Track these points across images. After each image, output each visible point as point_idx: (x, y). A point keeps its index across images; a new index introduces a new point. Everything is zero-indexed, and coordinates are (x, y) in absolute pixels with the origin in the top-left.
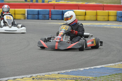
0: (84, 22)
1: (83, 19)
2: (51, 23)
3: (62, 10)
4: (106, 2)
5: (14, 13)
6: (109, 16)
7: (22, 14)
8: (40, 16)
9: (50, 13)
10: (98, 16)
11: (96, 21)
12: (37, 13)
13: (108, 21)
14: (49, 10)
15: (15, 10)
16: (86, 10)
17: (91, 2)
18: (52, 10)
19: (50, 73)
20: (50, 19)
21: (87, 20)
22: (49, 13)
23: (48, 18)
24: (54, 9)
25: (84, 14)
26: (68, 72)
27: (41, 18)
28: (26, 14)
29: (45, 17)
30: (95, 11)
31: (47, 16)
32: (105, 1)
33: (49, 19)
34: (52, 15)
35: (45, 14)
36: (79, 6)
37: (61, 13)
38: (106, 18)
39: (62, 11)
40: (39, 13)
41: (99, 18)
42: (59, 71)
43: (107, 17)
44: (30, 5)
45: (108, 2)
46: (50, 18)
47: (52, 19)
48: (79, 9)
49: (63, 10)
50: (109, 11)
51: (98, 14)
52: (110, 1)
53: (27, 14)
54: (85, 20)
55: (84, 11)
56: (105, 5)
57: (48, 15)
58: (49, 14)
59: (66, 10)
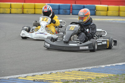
0: (106, 17)
1: (106, 14)
2: (73, 18)
3: (83, 5)
5: (34, 8)
8: (61, 11)
9: (71, 7)
10: (120, 12)
11: (119, 17)
12: (57, 8)
14: (70, 4)
15: (35, 4)
16: (108, 5)
18: (73, 4)
19: (71, 70)
20: (71, 14)
21: (109, 16)
24: (75, 4)
25: (107, 10)
26: (89, 69)
27: (62, 13)
29: (66, 12)
30: (118, 6)
31: (68, 11)
33: (70, 14)
34: (73, 10)
35: (66, 8)
40: (60, 8)
41: (121, 13)
42: (79, 67)
46: (71, 13)
47: (73, 14)
48: (101, 4)
49: (85, 5)
51: (121, 10)
54: (107, 16)
55: (106, 6)
57: (69, 10)
58: (70, 9)
59: (88, 5)
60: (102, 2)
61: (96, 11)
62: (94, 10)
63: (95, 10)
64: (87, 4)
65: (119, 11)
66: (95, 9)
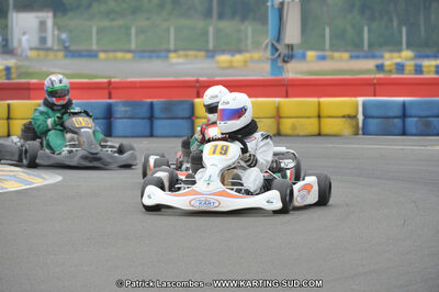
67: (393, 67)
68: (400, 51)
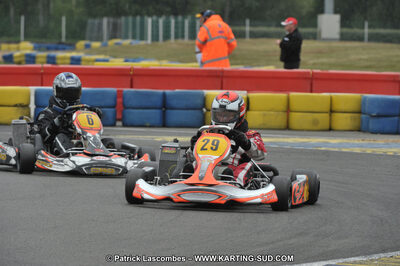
3: (161, 91)
4: (314, 64)
6: (332, 111)
7: (16, 106)
9: (119, 100)
10: (292, 114)
11: (287, 132)
13: (330, 129)
14: (114, 90)
16: (248, 91)
17: (259, 66)
18: (125, 90)
20: (119, 123)
22: (116, 101)
23: (111, 121)
24: (132, 87)
28: (32, 107)
30: (283, 95)
31: (109, 112)
32: (311, 62)
33: (114, 125)
34: (126, 108)
36: (222, 77)
37: (159, 103)
38: (323, 119)
39: (164, 95)
41: (296, 118)
43: (327, 115)
44: (42, 74)
45: (323, 64)
46: (119, 120)
47: (124, 125)
48: (221, 88)
49: (168, 91)
50: (333, 94)
51: (293, 107)
52: (333, 60)
53: (36, 103)
55: (242, 94)
56: (317, 74)
57: (112, 110)
58: (114, 107)
59: (177, 90)
60: (225, 81)
61: (208, 110)
62: (201, 109)
63: (204, 110)
64: (174, 89)
65: (288, 110)
66: (204, 105)
67: (23, 59)
68: (18, 42)
